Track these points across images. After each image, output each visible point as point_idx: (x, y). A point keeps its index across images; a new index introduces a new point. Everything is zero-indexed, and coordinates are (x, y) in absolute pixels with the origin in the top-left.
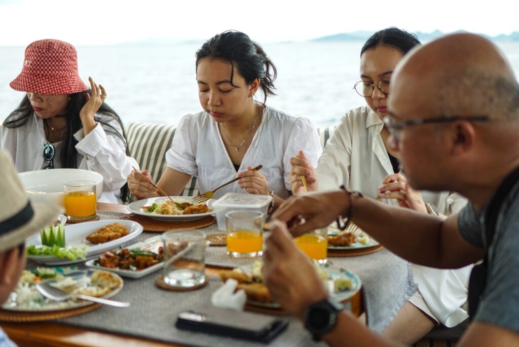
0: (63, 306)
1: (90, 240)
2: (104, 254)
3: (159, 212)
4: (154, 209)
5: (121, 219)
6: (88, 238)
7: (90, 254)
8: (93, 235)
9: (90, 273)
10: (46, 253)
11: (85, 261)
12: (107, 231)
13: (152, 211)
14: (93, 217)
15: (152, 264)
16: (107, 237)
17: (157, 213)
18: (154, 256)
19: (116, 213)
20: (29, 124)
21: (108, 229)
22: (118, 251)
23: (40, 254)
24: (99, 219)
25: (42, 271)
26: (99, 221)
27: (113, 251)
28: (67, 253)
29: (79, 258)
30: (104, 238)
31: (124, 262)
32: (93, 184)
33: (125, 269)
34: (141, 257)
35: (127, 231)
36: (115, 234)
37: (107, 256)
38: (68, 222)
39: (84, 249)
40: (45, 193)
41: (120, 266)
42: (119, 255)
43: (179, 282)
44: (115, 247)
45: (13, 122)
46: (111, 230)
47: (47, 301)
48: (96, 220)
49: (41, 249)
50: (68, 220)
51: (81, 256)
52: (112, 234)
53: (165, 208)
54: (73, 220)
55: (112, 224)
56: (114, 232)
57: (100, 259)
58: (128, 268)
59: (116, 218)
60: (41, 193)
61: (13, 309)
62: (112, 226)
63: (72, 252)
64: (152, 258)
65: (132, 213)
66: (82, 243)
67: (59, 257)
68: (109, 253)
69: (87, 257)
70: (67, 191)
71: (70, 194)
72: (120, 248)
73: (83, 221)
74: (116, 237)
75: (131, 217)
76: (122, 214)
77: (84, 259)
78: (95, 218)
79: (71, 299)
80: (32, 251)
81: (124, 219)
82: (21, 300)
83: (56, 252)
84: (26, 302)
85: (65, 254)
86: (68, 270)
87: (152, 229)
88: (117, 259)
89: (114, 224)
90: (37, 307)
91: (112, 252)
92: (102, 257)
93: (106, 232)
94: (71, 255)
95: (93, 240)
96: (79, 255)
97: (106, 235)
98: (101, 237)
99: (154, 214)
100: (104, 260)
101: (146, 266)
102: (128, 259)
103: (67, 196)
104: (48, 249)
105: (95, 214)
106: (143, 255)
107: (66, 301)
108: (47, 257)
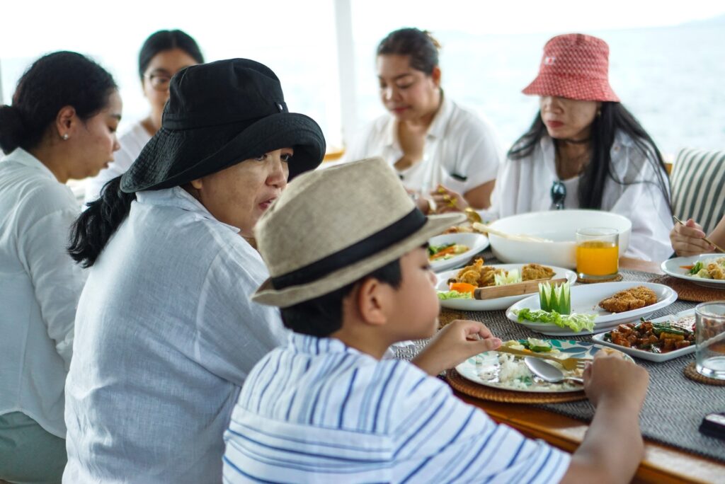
0: (555, 388)
1: (603, 307)
2: (617, 327)
3: (705, 274)
4: (698, 270)
5: (650, 281)
6: (602, 305)
7: (600, 326)
8: (609, 301)
9: (594, 350)
10: (543, 320)
11: (591, 335)
12: (629, 297)
13: (696, 273)
14: (614, 277)
15: (682, 346)
16: (627, 304)
17: (702, 277)
18: (686, 335)
19: (646, 273)
20: (535, 153)
21: (629, 294)
22: (638, 324)
23: (536, 320)
24: (621, 280)
25: (533, 342)
26: (622, 282)
27: (632, 324)
28: (570, 321)
29: (584, 330)
30: (623, 306)
31: (644, 340)
32: (615, 232)
33: (643, 349)
34: (666, 335)
35: (654, 299)
36: (637, 300)
37: (622, 330)
38: (579, 281)
39: (591, 319)
40: (551, 242)
41: (637, 344)
42: (638, 329)
43: (713, 372)
44: (635, 319)
45: (518, 151)
46: (633, 295)
47: (536, 380)
48: (617, 281)
49: (537, 314)
50: (579, 278)
51: (588, 327)
52: (634, 301)
53: (714, 270)
54: (587, 279)
55: (636, 288)
56: (637, 298)
57: (612, 332)
58: (648, 348)
59: (645, 280)
60: (546, 241)
61: (494, 386)
62: (635, 290)
63: (576, 321)
64: (683, 337)
65: (667, 275)
66: (593, 309)
67: (558, 326)
68: (624, 326)
69: (594, 329)
70: (580, 240)
71: (586, 245)
72: (642, 319)
73: (599, 281)
74: (639, 306)
75: (665, 280)
76: (654, 275)
77: (592, 331)
78: (615, 278)
79: (566, 381)
80: (525, 316)
81: (654, 282)
82: (504, 377)
83: (555, 319)
84: (511, 379)
85: (567, 323)
86: (566, 344)
87: (691, 298)
88: (634, 334)
89: (639, 288)
90: (524, 387)
91: (628, 326)
92: (615, 330)
93: (625, 298)
94: (573, 325)
95: (608, 308)
96: (584, 326)
97: (625, 301)
98: (618, 304)
99: (696, 277)
100: (617, 335)
101: (673, 347)
102: (649, 335)
103: (579, 247)
104: (545, 315)
105: (616, 273)
106: (670, 332)
107: (560, 382)
108: (543, 324)
